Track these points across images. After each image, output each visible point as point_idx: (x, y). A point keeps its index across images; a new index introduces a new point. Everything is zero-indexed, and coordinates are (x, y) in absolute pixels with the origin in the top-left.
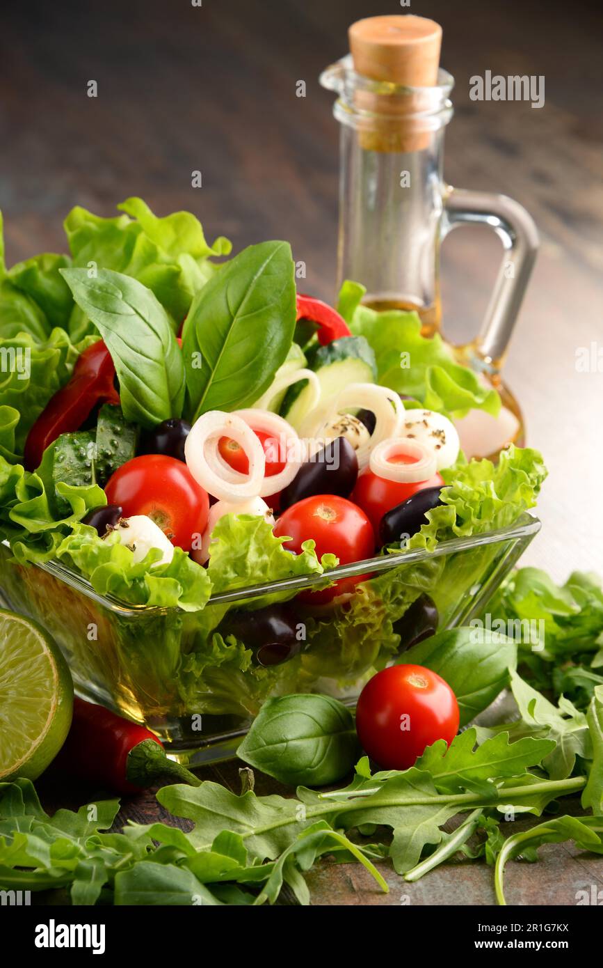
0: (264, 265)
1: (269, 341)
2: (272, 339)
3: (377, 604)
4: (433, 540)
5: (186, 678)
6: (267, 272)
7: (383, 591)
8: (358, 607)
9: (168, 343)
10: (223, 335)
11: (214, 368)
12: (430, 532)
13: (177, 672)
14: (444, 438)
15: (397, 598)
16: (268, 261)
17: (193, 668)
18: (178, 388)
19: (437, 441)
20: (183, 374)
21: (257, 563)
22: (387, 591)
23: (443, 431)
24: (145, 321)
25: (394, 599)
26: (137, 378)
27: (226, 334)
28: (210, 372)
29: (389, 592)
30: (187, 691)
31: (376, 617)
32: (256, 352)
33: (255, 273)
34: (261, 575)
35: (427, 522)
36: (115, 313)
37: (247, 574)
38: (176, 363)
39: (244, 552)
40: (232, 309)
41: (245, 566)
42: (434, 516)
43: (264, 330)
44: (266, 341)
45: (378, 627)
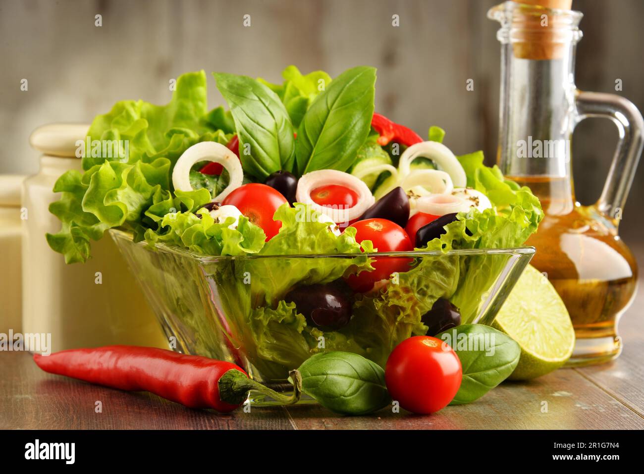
0: (355, 78)
1: (353, 125)
2: (355, 125)
3: (407, 290)
4: (449, 245)
5: (257, 325)
6: (357, 82)
7: (410, 280)
8: (390, 289)
9: (282, 124)
10: (322, 123)
11: (315, 146)
12: (448, 240)
13: (250, 319)
14: (478, 202)
15: (421, 289)
16: (358, 76)
17: (261, 317)
18: (288, 157)
19: (473, 203)
20: (292, 149)
21: (305, 239)
22: (413, 281)
23: (477, 198)
24: (265, 105)
25: (419, 288)
26: (252, 139)
27: (324, 122)
28: (312, 149)
29: (416, 282)
30: (258, 338)
31: (406, 302)
32: (342, 133)
33: (348, 82)
34: (310, 250)
35: (445, 232)
36: (243, 97)
37: (297, 247)
38: (287, 139)
39: (295, 229)
40: (329, 105)
41: (295, 240)
42: (450, 229)
43: (350, 117)
44: (350, 125)
45: (409, 312)
